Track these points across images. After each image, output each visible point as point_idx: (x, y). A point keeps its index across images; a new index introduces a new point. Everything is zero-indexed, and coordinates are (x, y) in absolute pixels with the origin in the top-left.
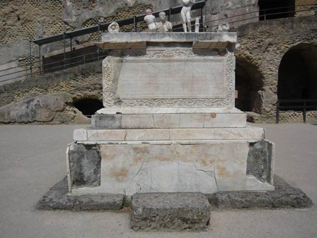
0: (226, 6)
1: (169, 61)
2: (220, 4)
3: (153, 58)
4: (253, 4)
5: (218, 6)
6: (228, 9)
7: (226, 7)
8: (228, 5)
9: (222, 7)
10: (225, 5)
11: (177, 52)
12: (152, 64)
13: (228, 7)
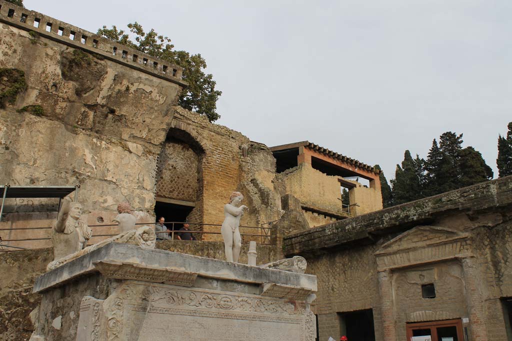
0: (103, 203)
1: (227, 316)
2: (92, 196)
3: (200, 307)
4: (147, 209)
5: (89, 201)
6: (106, 209)
7: (102, 205)
8: (105, 201)
9: (95, 203)
10: (101, 200)
11: (240, 299)
12: (199, 319)
13: (106, 205)
